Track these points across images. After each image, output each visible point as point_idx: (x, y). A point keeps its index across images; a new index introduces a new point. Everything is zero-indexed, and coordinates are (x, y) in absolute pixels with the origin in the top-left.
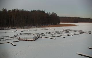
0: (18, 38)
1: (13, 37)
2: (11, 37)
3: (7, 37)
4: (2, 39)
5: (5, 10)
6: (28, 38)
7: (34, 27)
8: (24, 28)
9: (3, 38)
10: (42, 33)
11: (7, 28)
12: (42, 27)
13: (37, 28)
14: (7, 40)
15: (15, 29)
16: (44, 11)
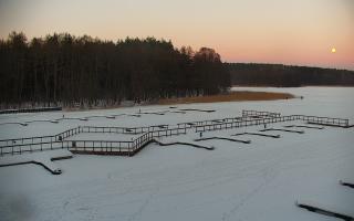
0: (70, 144)
1: (49, 140)
2: (44, 140)
3: (25, 142)
4: (9, 150)
5: (18, 40)
6: (109, 145)
7: (132, 102)
8: (91, 108)
9: (10, 143)
10: (161, 127)
11: (29, 106)
12: (162, 104)
13: (143, 105)
14: (29, 154)
15: (59, 109)
16: (167, 41)
